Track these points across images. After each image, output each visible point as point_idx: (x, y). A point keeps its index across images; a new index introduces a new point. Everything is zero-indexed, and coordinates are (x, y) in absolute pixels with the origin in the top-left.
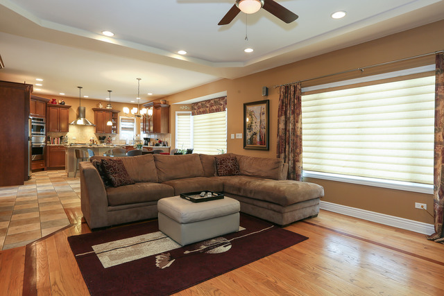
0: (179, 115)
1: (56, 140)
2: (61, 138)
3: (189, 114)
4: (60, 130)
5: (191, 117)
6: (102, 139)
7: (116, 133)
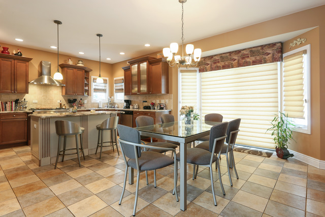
0: (182, 71)
1: (8, 105)
2: (17, 101)
3: (196, 71)
4: (14, 91)
5: (198, 74)
6: (71, 102)
7: (88, 95)
